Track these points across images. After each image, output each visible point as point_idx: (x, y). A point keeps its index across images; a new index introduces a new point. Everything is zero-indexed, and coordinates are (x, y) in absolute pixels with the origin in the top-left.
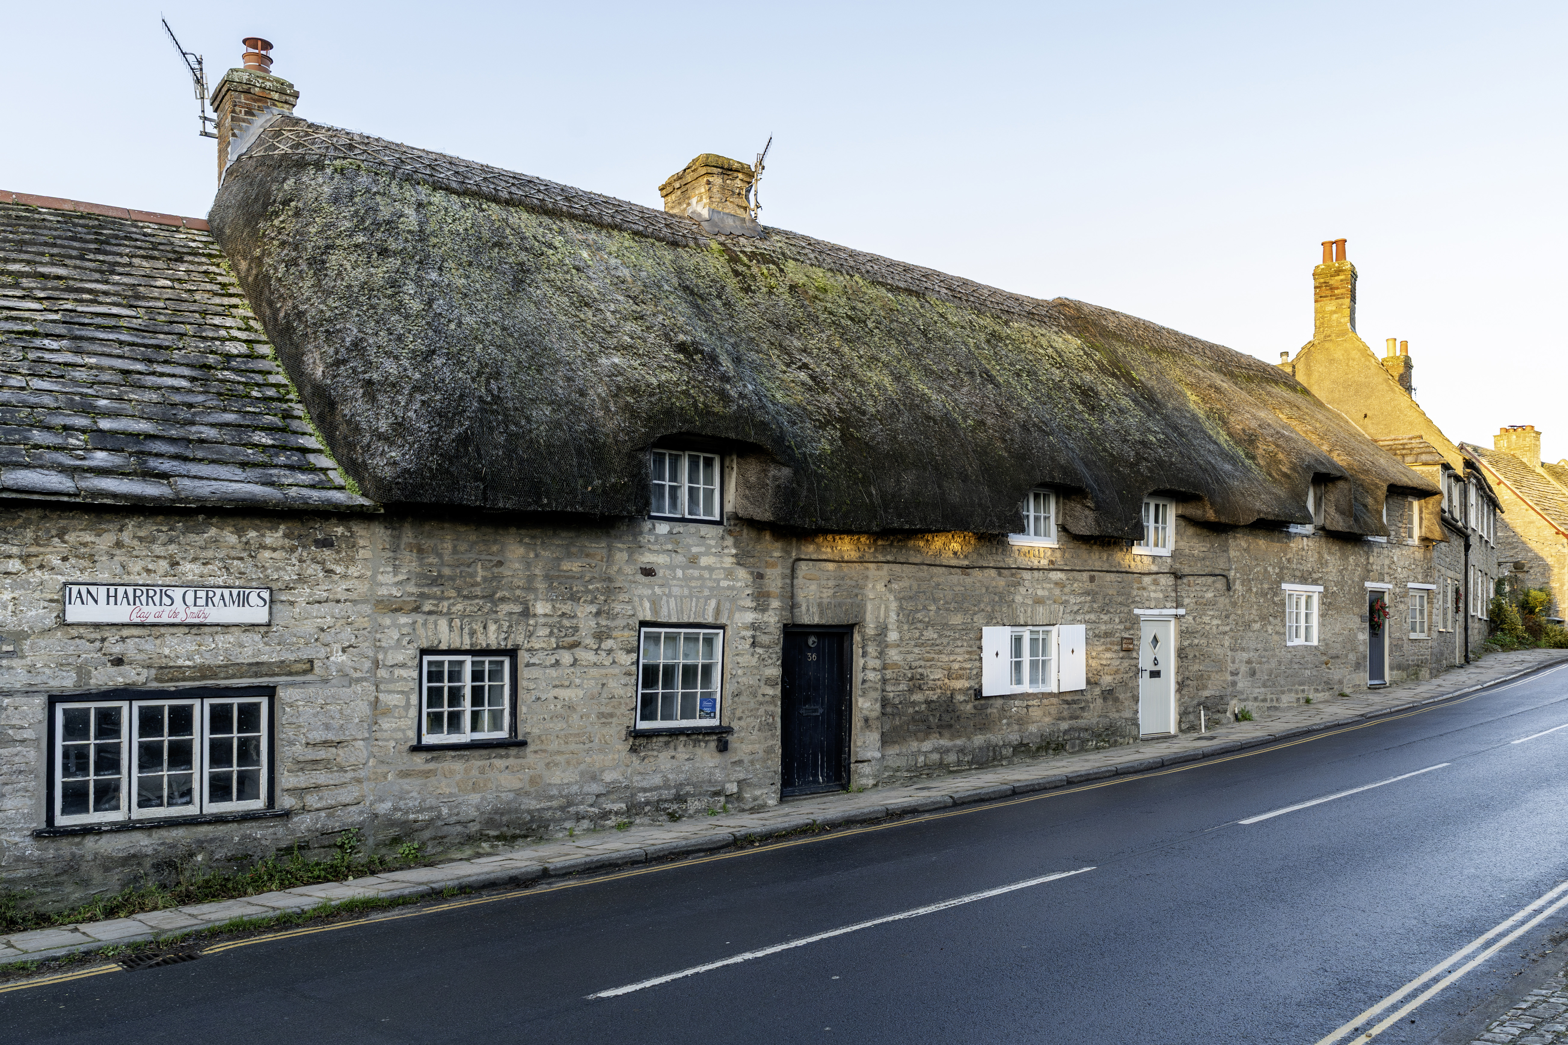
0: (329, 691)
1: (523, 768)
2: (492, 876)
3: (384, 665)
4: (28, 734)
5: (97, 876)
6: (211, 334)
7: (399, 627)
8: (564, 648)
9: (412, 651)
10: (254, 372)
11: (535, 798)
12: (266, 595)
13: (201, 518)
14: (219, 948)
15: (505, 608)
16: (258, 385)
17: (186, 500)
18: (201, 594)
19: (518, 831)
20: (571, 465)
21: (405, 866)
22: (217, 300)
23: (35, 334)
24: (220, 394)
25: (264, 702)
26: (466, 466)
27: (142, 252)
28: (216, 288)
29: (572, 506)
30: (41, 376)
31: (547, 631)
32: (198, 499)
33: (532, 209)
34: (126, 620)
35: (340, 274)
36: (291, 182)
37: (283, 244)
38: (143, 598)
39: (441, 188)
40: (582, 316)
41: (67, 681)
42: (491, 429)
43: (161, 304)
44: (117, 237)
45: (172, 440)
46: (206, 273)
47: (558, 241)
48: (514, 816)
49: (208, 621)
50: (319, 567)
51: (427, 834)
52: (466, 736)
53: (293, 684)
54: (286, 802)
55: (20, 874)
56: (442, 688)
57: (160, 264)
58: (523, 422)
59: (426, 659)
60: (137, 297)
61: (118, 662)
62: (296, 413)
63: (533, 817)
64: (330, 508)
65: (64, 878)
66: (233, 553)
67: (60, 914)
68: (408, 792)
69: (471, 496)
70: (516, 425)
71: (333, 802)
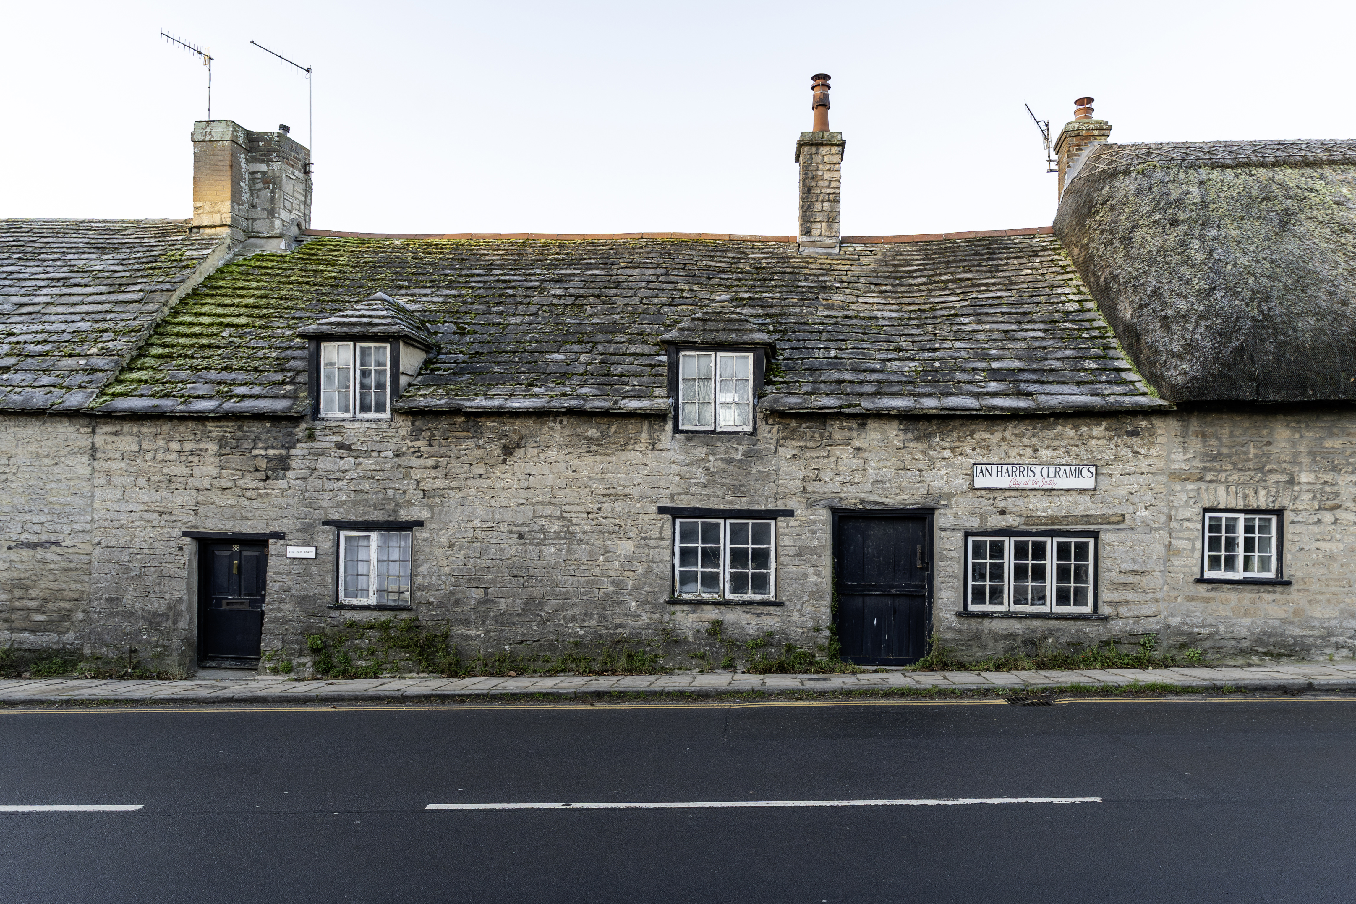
0: (1135, 536)
1: (1287, 602)
2: (1264, 682)
3: (1176, 519)
4: (954, 554)
5: (991, 644)
6: (1056, 300)
7: (1187, 492)
8: (1326, 509)
9: (1197, 510)
10: (1084, 321)
11: (1298, 626)
12: (1093, 469)
13: (1052, 420)
14: (1065, 701)
15: (1273, 478)
16: (1086, 329)
17: (1043, 409)
18: (1052, 469)
19: (1283, 651)
20: (1334, 362)
21: (1190, 664)
22: (1059, 277)
23: (956, 315)
24: (1062, 338)
25: (1091, 541)
26: (1243, 371)
27: (1014, 255)
28: (1058, 269)
29: (1335, 395)
30: (960, 340)
31: (1311, 496)
32: (1051, 408)
33: (1295, 165)
34: (1007, 486)
35: (1142, 244)
36: (1107, 188)
37: (1102, 232)
38: (1017, 473)
39: (1218, 167)
40: (1343, 241)
41: (974, 524)
42: (1263, 340)
43: (1025, 286)
44: (999, 248)
45: (1034, 371)
46: (1052, 261)
47: (1319, 185)
48: (1279, 639)
49: (1056, 487)
50: (1129, 450)
51: (1207, 644)
52: (1239, 574)
53: (1110, 530)
54: (1105, 610)
55: (949, 637)
56: (1220, 538)
57: (1024, 261)
58: (1290, 332)
59: (1208, 515)
60: (1012, 283)
61: (1003, 512)
62: (1112, 345)
63: (1296, 641)
64: (1138, 409)
65: (973, 642)
66: (1072, 442)
67: (970, 664)
68: (1193, 612)
69: (1246, 393)
70: (1284, 335)
71: (1138, 614)
